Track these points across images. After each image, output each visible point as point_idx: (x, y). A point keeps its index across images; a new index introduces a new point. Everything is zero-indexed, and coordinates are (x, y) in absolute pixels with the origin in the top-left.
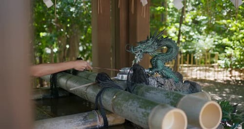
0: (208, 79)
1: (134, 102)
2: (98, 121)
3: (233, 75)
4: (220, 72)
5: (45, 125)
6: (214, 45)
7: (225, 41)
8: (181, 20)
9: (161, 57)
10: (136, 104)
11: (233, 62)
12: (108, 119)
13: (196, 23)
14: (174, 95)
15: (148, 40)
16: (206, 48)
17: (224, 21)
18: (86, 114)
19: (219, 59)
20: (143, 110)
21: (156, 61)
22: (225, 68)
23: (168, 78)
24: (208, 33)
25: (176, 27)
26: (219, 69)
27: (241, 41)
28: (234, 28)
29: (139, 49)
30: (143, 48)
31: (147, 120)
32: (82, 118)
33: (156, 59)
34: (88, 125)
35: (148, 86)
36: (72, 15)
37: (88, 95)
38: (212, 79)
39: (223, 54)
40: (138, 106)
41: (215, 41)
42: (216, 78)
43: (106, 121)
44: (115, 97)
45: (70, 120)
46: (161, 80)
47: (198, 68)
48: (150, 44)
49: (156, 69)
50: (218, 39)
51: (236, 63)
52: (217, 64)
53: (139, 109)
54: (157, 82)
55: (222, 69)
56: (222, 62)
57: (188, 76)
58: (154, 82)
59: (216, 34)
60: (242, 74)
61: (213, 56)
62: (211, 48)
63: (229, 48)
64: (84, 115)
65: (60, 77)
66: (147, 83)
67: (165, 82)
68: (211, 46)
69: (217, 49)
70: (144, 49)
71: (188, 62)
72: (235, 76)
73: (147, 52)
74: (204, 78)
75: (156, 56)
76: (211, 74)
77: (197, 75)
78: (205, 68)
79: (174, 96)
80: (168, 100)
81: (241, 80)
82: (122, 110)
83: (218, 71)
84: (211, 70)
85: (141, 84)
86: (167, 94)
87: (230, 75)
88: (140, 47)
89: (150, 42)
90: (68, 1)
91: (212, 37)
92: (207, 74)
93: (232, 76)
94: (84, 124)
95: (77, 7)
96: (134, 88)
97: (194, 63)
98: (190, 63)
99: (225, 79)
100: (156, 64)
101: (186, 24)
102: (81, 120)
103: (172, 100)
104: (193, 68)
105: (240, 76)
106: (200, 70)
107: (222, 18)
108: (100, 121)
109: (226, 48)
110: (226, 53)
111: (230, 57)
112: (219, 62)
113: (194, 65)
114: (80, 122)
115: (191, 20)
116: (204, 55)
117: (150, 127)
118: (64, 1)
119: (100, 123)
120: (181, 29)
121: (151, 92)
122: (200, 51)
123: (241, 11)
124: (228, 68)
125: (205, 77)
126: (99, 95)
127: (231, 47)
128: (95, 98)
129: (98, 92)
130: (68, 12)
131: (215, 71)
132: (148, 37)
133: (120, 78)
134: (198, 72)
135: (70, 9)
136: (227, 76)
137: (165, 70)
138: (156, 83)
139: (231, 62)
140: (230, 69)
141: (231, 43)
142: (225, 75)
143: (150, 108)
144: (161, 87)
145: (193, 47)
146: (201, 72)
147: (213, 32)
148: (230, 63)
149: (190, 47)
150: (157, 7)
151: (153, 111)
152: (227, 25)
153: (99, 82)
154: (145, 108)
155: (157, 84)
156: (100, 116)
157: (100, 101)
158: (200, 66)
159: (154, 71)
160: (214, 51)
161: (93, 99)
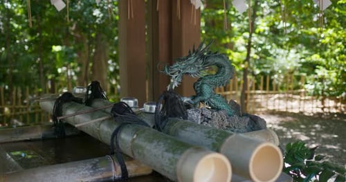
0: (290, 111)
1: (160, 143)
2: (113, 170)
3: (326, 105)
4: (308, 102)
5: (37, 175)
6: (300, 63)
7: (316, 57)
8: (252, 28)
9: (209, 80)
10: (162, 147)
11: (326, 87)
12: (128, 168)
13: (275, 32)
14: (218, 133)
15: (190, 56)
16: (288, 68)
17: (314, 30)
18: (97, 160)
19: (306, 83)
20: (170, 155)
21: (201, 87)
22: (314, 95)
23: (218, 109)
24: (291, 47)
25: (245, 38)
26: (307, 98)
27: (337, 58)
28: (327, 40)
29: (176, 69)
30: (182, 67)
31: (175, 168)
32: (90, 167)
33: (200, 82)
34: (99, 176)
35: (186, 121)
36: (95, 20)
37: (101, 133)
38: (296, 111)
39: (312, 76)
40: (164, 149)
41: (302, 58)
42: (301, 110)
43: (124, 171)
44: (135, 136)
45: (72, 169)
46: (208, 113)
47: (277, 96)
48: (191, 62)
49: (200, 97)
50: (306, 55)
51: (331, 89)
52: (303, 90)
53: (166, 154)
54: (202, 115)
55: (310, 97)
56: (310, 87)
57: (263, 107)
58: (198, 116)
59: (304, 48)
60: (339, 104)
61: (299, 78)
62: (296, 67)
63: (321, 68)
64: (94, 162)
65: (67, 108)
66: (185, 117)
67: (213, 115)
68: (295, 65)
69: (304, 69)
70: (183, 69)
71: (261, 87)
72: (329, 108)
73: (187, 73)
74: (285, 110)
75: (201, 78)
76: (295, 103)
77: (274, 106)
78: (286, 95)
79: (219, 136)
80: (209, 142)
81: (337, 113)
82: (144, 155)
83: (305, 100)
84: (295, 99)
85: (177, 118)
86: (209, 133)
87: (322, 106)
88: (178, 66)
89: (192, 59)
90: (90, 1)
91: (297, 52)
92: (290, 104)
93: (325, 107)
94: (92, 175)
95: (102, 10)
96: (165, 124)
97: (271, 89)
98: (264, 88)
99: (315, 112)
100: (201, 90)
101: (260, 34)
102: (88, 169)
103: (215, 141)
104: (269, 96)
105: (336, 108)
106: (279, 98)
107: (311, 25)
108: (116, 170)
109: (317, 67)
110: (316, 74)
111: (322, 80)
112: (306, 86)
113: (271, 92)
114: (87, 172)
115: (267, 28)
116: (286, 78)
117: (179, 178)
118: (85, 1)
119: (116, 173)
120: (252, 41)
121: (188, 129)
122: (280, 71)
123: (337, 16)
124: (319, 95)
125: (287, 108)
126: (115, 134)
127: (324, 66)
128: (110, 138)
129: (114, 129)
130: (90, 16)
131: (301, 100)
132: (190, 52)
133: (148, 110)
134: (277, 101)
135: (92, 12)
136: (317, 107)
137: (214, 98)
138: (200, 117)
139: (324, 88)
140: (321, 98)
141: (324, 61)
142: (315, 106)
143: (179, 152)
144: (207, 122)
145: (269, 66)
146: (282, 102)
147: (300, 45)
148: (321, 88)
149: (265, 66)
150: (218, 9)
151: (183, 156)
152: (318, 35)
153: (115, 116)
154: (174, 152)
155: (201, 119)
156: (116, 164)
157: (117, 142)
158: (279, 93)
159: (198, 99)
160: (300, 71)
161: (108, 140)
